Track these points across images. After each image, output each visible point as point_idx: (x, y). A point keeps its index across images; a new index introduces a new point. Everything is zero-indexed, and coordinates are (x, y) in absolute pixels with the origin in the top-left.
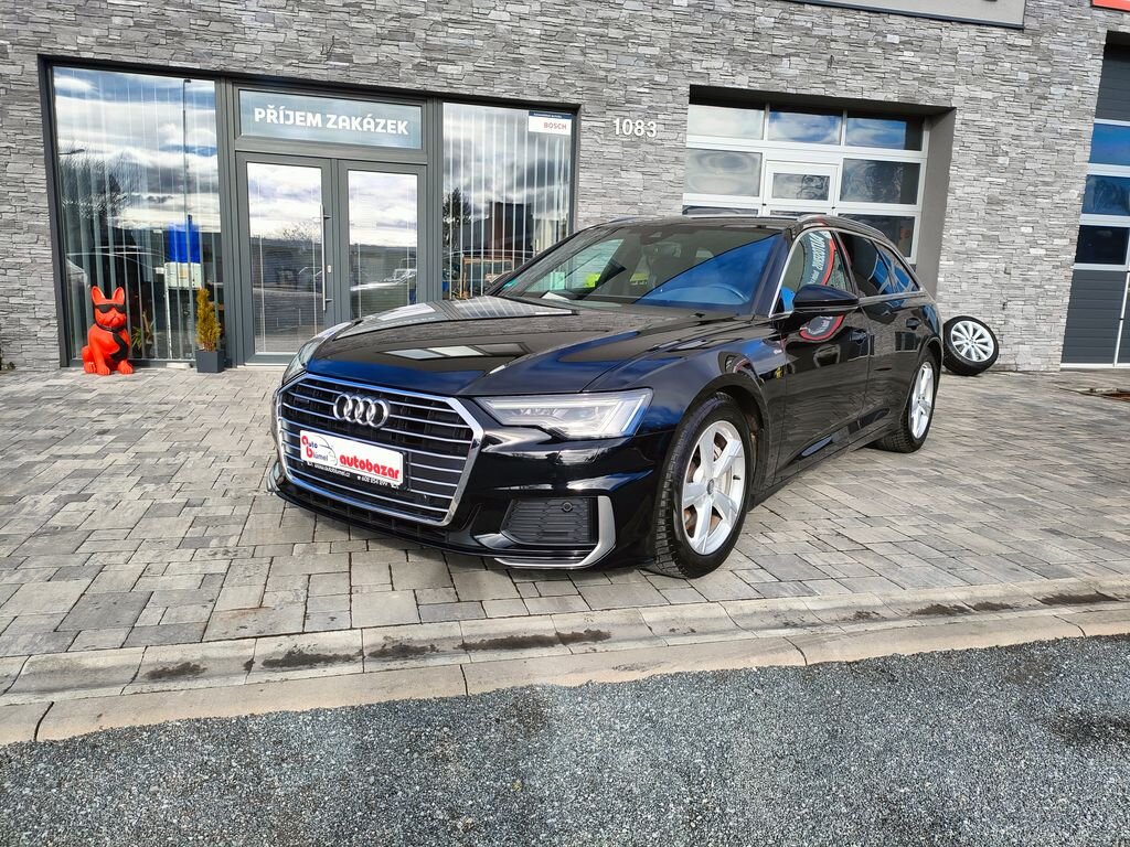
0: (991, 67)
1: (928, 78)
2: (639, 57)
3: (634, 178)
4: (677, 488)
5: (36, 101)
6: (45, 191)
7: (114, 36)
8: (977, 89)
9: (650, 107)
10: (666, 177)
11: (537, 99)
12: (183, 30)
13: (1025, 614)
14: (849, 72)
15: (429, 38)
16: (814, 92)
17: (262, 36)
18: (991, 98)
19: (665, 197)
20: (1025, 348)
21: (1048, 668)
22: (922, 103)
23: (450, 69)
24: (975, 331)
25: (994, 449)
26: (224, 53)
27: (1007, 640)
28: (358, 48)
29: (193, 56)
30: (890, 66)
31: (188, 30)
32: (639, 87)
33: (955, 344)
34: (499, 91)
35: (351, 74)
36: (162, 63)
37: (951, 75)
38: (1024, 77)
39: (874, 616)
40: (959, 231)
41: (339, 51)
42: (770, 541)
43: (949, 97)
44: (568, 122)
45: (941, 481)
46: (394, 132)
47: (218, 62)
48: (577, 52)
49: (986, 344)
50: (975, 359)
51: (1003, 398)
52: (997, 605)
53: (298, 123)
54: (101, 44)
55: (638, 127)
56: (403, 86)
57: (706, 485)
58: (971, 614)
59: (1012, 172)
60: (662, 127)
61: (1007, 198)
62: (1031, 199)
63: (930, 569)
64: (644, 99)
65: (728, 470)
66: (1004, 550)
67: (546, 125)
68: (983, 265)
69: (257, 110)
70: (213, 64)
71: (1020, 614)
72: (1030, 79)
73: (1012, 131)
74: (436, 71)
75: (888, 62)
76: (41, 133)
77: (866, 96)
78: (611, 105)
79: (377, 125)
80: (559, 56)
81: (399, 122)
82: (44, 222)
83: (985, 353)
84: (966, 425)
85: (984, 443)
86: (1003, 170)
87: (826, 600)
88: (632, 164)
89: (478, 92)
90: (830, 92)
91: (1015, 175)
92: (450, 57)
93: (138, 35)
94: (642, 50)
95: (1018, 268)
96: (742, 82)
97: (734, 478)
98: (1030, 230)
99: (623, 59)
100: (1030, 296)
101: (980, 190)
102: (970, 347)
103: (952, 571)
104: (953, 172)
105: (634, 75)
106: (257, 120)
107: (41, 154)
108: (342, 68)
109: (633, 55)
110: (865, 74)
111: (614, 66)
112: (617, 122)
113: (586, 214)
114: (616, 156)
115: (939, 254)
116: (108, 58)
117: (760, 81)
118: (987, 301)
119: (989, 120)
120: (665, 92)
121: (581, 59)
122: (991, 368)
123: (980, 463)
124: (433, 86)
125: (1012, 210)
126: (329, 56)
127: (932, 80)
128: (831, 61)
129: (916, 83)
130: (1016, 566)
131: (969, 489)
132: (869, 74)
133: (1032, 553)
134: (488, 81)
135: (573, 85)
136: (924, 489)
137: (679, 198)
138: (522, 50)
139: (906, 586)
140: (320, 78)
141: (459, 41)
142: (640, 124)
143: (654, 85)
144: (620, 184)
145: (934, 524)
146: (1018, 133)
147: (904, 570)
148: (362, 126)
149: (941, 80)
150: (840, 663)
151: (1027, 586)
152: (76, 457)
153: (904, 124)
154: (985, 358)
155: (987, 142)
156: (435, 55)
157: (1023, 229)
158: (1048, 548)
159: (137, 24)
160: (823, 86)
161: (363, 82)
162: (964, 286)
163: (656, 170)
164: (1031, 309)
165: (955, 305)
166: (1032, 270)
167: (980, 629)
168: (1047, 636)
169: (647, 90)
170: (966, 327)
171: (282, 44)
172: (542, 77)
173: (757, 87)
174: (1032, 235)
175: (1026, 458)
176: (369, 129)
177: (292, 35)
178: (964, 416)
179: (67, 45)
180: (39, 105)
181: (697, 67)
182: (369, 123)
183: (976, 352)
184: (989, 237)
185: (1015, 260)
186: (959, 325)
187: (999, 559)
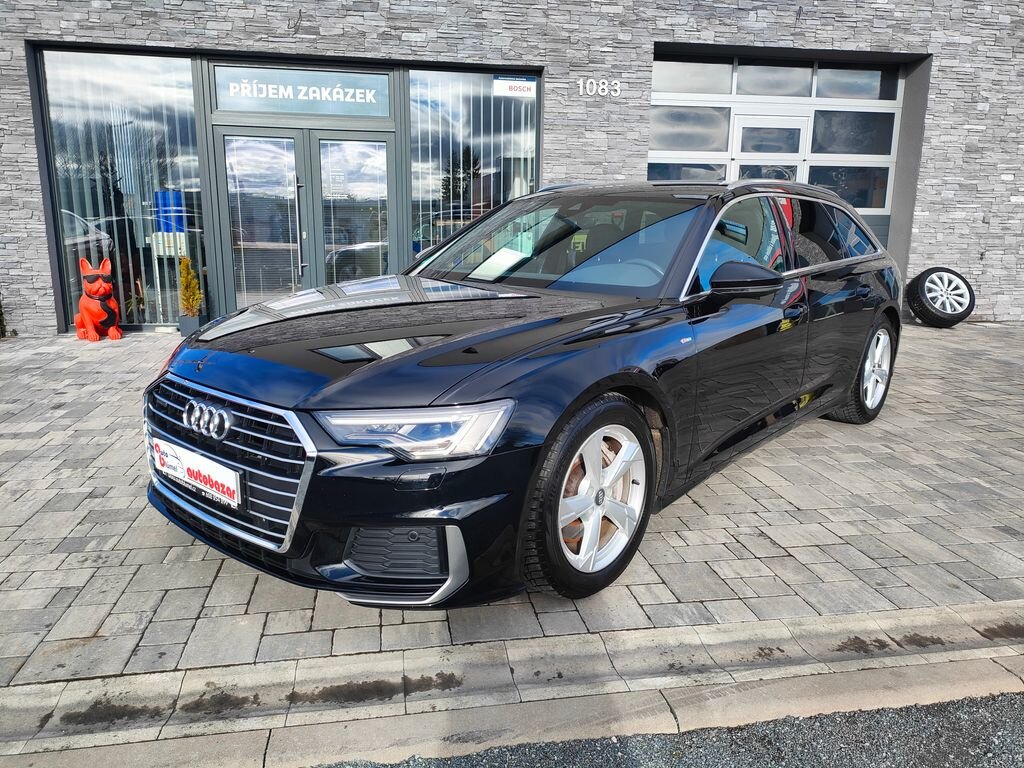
0: (970, 10)
1: (903, 26)
2: (602, 16)
3: (599, 137)
4: (550, 507)
5: (25, 84)
6: (36, 169)
7: (94, 19)
8: (955, 34)
9: (614, 66)
10: (630, 136)
11: (500, 62)
12: (157, 10)
13: (957, 655)
14: (818, 22)
15: (393, 7)
16: (782, 44)
17: (232, 13)
18: (970, 42)
19: (629, 156)
20: (1005, 298)
21: (975, 743)
22: (895, 51)
23: (414, 37)
24: (950, 282)
25: (955, 418)
26: (197, 31)
27: (929, 696)
28: (324, 21)
29: (168, 36)
30: (862, 14)
31: (163, 10)
32: (603, 47)
33: (929, 295)
34: (463, 56)
35: (318, 46)
36: (139, 43)
37: (927, 21)
38: (1006, 19)
39: (777, 654)
40: (935, 181)
41: (305, 24)
42: (682, 543)
43: (926, 43)
44: (533, 85)
45: (891, 462)
46: (363, 101)
47: (192, 40)
48: (540, 13)
49: (961, 296)
50: (949, 311)
51: (976, 354)
52: (926, 639)
53: (271, 96)
54: (82, 27)
55: (602, 87)
56: (369, 55)
57: (594, 495)
58: (892, 654)
59: (993, 118)
60: (626, 86)
61: (986, 145)
62: (1014, 145)
63: (856, 585)
64: (607, 58)
65: (625, 475)
66: (946, 557)
67: (511, 88)
68: (959, 215)
69: (232, 85)
70: (187, 43)
71: (951, 655)
72: (1012, 22)
73: (993, 76)
74: (400, 39)
75: (860, 10)
76: (31, 114)
77: (837, 46)
78: (575, 66)
79: (346, 94)
80: (522, 19)
81: (368, 91)
82: (37, 198)
83: (960, 304)
84: (929, 389)
85: (948, 411)
86: (982, 116)
87: (725, 632)
88: (597, 124)
89: (442, 58)
90: (799, 44)
91: (996, 122)
92: (414, 25)
93: (116, 17)
94: (605, 9)
95: (997, 216)
96: (708, 37)
97: (633, 482)
98: (1010, 178)
99: (585, 19)
100: (1010, 245)
101: (958, 138)
102: (944, 298)
103: (880, 588)
104: (928, 120)
105: (597, 35)
106: (232, 94)
107: (31, 135)
108: (310, 41)
109: (596, 15)
110: (836, 24)
111: (577, 27)
112: (581, 82)
113: (551, 176)
114: (580, 116)
115: (913, 205)
116: (89, 40)
117: (727, 35)
118: (963, 251)
119: (969, 65)
120: (629, 50)
121: (544, 20)
122: (967, 319)
123: (938, 436)
124: (397, 54)
125: (992, 157)
126: (297, 29)
127: (908, 27)
128: (799, 13)
129: (890, 31)
130: (956, 581)
131: (921, 471)
132: (839, 24)
133: (978, 563)
134: (452, 47)
135: (536, 47)
136: (870, 472)
137: (644, 156)
138: (485, 14)
139: (823, 610)
140: (289, 52)
141: (422, 9)
142: (603, 83)
143: (619, 44)
144: (585, 144)
145: (871, 519)
146: (999, 78)
147: (824, 586)
148: (332, 97)
149: (917, 26)
150: (720, 729)
151: (967, 611)
152: (15, 436)
153: (879, 73)
154: (960, 310)
155: (965, 88)
156: (399, 24)
157: (1004, 177)
158: (998, 554)
159: (114, 7)
160: (792, 38)
161: (329, 53)
162: (940, 237)
163: (619, 129)
164: (1011, 258)
165: (930, 257)
166: (1013, 218)
167: (899, 678)
168: (979, 691)
169: (611, 49)
170: (941, 279)
171: (251, 20)
172: (504, 41)
173: (723, 41)
174: (1013, 182)
175: (991, 429)
176: (338, 99)
177: (261, 10)
178: (930, 377)
179: (50, 30)
180: (28, 88)
181: (661, 24)
182: (338, 93)
183: (951, 305)
184: (966, 186)
185: (995, 208)
186: (934, 276)
187: (939, 571)
